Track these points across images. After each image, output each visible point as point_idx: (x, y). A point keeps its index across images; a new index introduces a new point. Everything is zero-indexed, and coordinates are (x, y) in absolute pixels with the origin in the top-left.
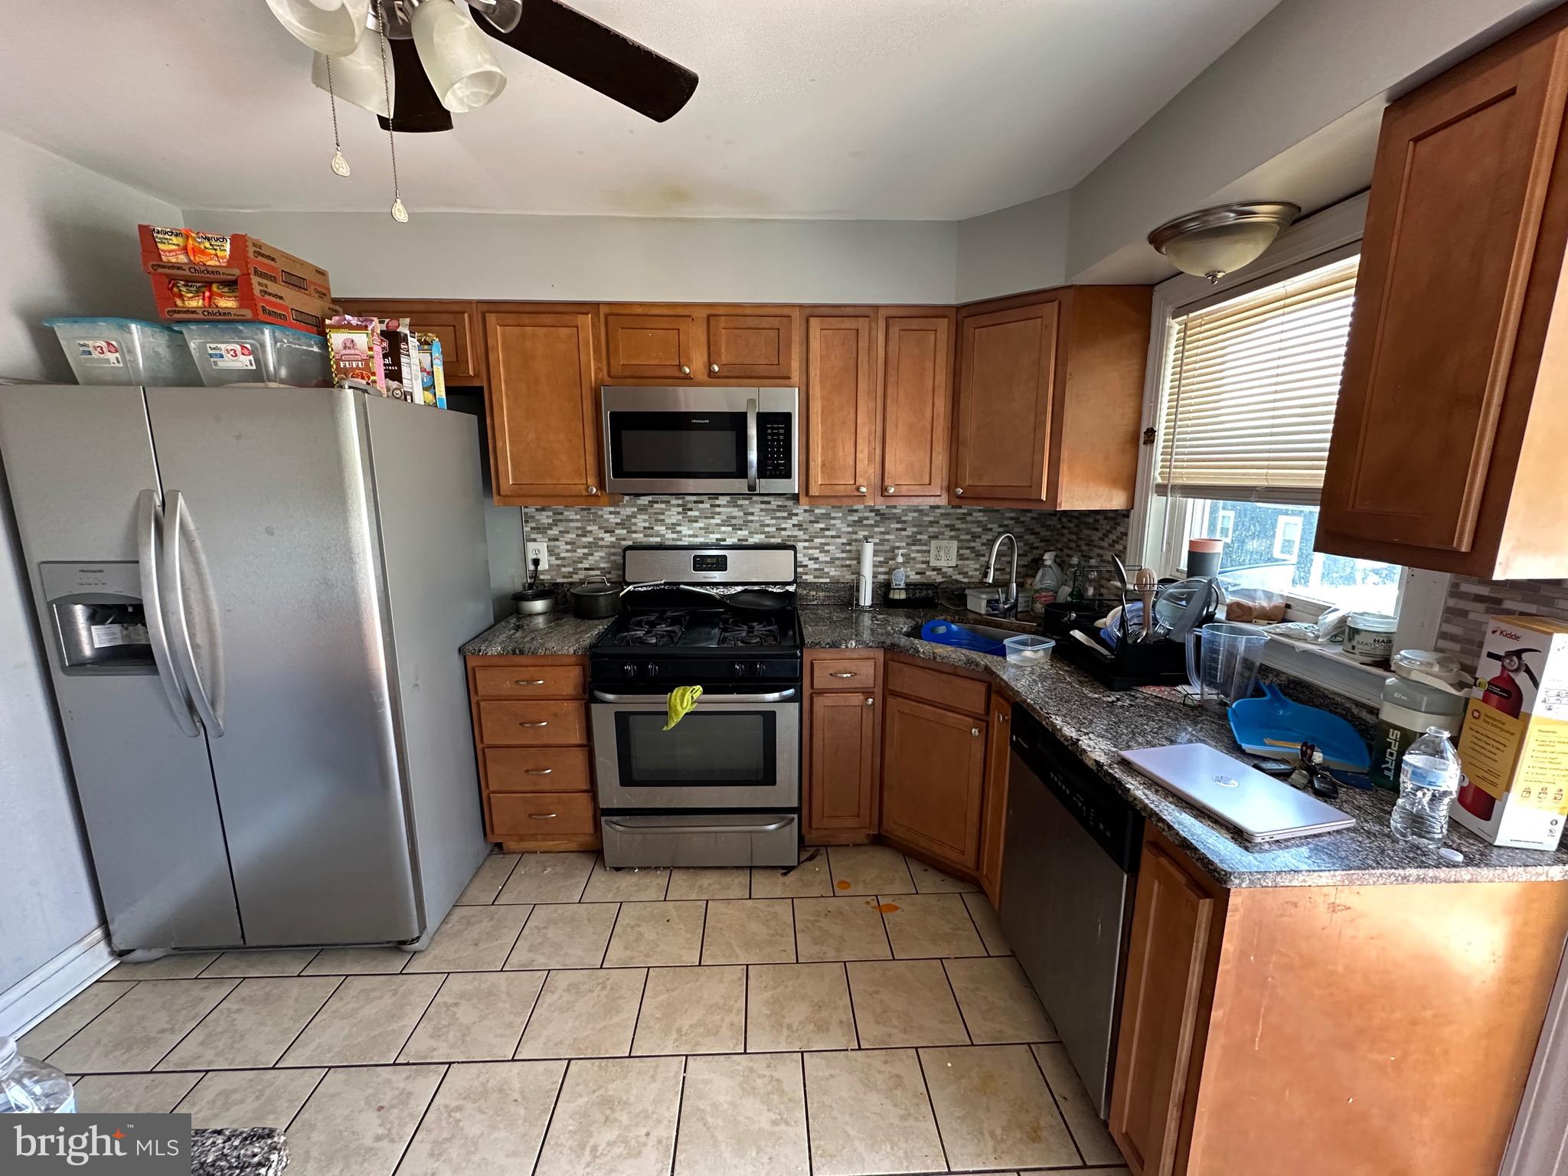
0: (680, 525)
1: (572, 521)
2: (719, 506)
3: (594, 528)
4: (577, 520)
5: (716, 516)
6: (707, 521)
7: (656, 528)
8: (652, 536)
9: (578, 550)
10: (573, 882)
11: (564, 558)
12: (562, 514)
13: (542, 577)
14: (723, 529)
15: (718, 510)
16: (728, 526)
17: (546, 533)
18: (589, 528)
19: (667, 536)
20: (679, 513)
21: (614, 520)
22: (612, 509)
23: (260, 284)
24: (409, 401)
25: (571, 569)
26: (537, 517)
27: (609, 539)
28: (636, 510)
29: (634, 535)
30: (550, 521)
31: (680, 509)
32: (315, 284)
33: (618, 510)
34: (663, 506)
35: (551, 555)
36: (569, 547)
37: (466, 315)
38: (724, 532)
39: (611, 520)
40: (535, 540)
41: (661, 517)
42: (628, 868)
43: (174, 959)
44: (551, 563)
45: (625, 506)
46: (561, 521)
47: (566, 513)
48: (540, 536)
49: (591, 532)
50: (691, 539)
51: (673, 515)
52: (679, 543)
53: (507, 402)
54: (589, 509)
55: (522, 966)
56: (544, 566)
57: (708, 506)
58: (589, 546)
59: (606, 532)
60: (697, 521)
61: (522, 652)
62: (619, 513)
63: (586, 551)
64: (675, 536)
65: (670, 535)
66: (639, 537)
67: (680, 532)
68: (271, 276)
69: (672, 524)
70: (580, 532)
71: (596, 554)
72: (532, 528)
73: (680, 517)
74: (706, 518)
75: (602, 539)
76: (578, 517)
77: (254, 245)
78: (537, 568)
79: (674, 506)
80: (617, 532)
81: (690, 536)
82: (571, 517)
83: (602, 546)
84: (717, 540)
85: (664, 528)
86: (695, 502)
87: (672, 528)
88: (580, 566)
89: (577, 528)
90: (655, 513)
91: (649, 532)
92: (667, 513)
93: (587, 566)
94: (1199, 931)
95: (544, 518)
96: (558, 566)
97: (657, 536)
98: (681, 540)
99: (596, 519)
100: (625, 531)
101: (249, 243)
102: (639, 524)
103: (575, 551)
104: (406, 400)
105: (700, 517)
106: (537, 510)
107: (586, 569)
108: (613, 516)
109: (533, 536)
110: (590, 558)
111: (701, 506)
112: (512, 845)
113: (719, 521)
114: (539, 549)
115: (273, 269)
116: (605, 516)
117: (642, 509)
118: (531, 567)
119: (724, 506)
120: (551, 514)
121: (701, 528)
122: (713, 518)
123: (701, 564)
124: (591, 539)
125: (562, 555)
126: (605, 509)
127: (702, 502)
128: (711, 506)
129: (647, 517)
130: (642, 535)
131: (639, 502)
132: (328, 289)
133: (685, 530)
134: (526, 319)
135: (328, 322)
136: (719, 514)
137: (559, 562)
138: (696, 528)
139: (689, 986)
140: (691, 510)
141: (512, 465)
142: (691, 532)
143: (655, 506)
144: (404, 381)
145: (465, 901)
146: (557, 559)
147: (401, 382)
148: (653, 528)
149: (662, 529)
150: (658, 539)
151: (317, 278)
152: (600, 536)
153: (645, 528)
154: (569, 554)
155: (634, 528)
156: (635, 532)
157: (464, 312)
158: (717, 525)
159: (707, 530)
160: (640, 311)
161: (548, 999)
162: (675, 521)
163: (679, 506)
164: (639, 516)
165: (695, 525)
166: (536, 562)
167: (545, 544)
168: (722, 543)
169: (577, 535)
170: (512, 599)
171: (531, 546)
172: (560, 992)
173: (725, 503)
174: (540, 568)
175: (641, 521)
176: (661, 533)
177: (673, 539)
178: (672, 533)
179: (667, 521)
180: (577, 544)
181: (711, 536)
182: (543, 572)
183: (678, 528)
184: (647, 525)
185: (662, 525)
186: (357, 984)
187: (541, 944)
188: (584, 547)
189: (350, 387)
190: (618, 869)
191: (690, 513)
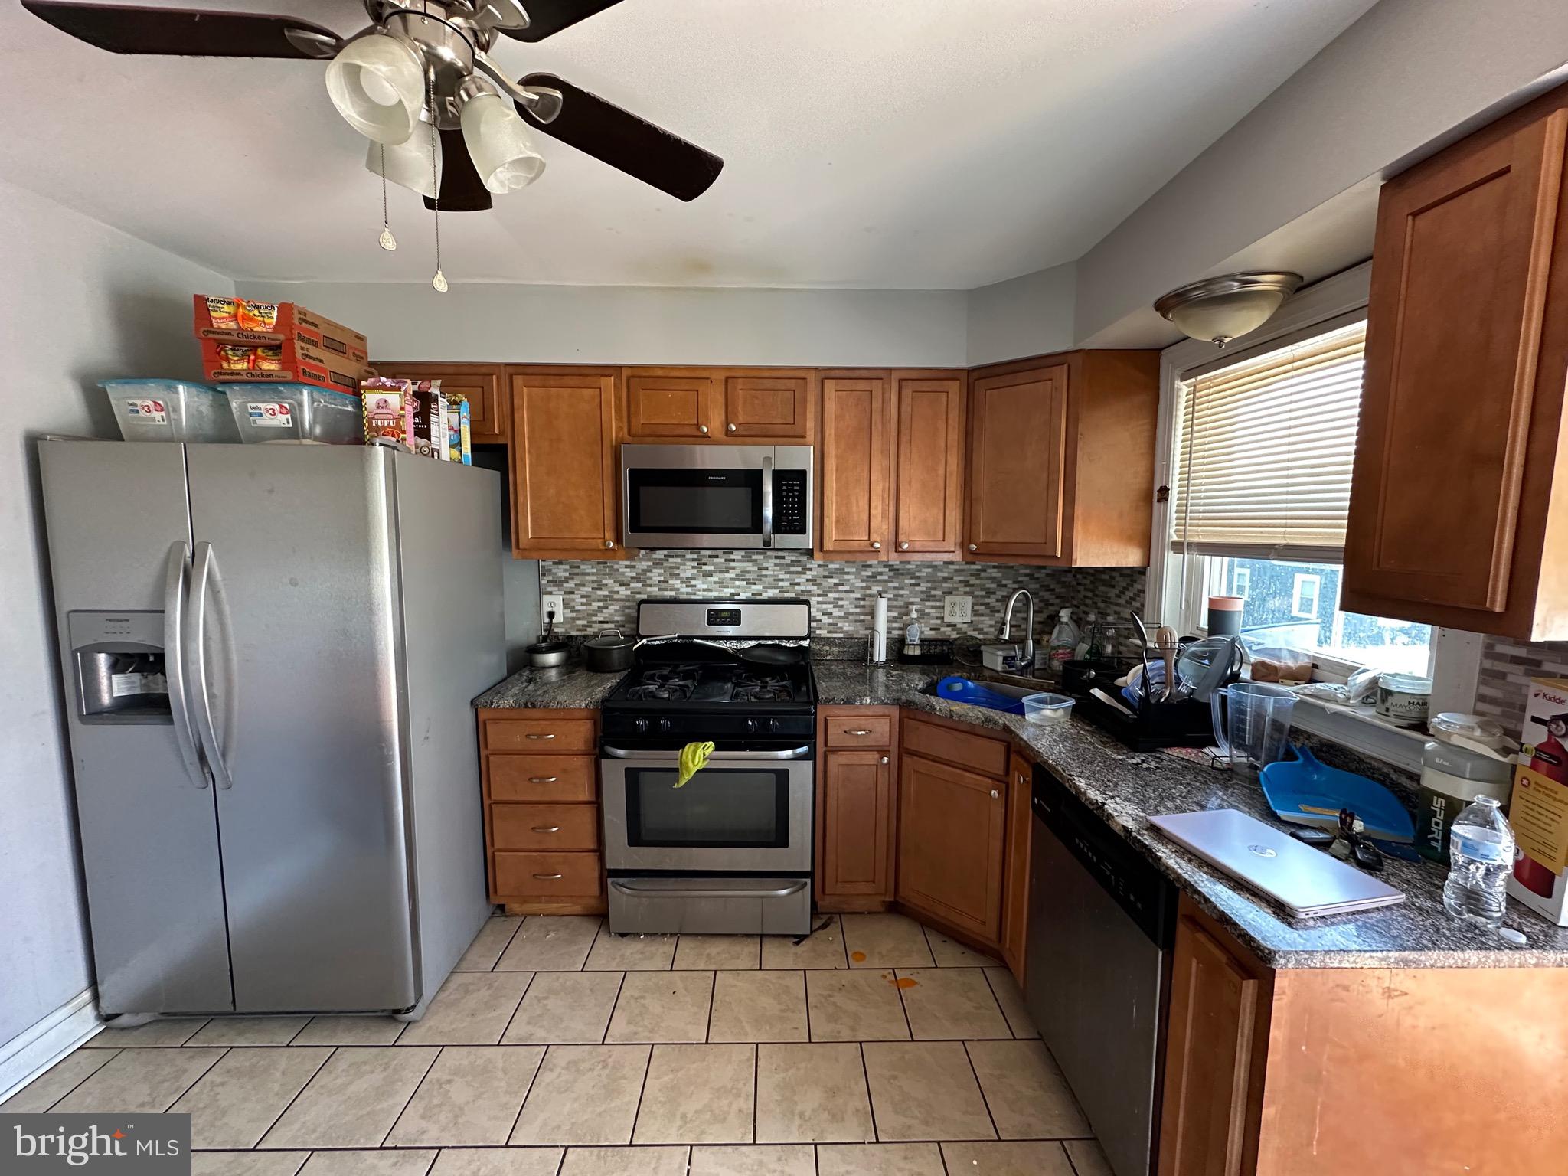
0: (694, 579)
1: (588, 574)
2: (734, 560)
3: (609, 581)
4: (593, 574)
5: (731, 571)
6: (721, 575)
7: (670, 582)
8: (667, 590)
9: (593, 604)
10: (575, 948)
11: (579, 611)
12: (578, 567)
13: (556, 630)
14: (737, 583)
15: (732, 564)
16: (743, 580)
17: (562, 586)
18: (604, 582)
19: (682, 590)
20: (693, 567)
21: (629, 573)
22: (628, 563)
23: (302, 348)
24: (436, 457)
25: (585, 622)
26: (554, 571)
27: (624, 592)
28: (651, 563)
29: (649, 589)
30: (567, 574)
31: (695, 564)
32: (352, 348)
33: (633, 564)
34: (679, 560)
35: (565, 608)
36: (584, 600)
37: (494, 377)
38: (738, 587)
39: (626, 574)
40: (550, 593)
41: (676, 571)
42: (634, 934)
43: (161, 1025)
44: (566, 616)
45: (640, 560)
46: (577, 574)
47: (582, 567)
48: (557, 589)
49: (606, 585)
50: (705, 593)
51: (688, 570)
52: (693, 597)
53: (530, 460)
54: (606, 563)
55: (520, 1039)
56: (558, 619)
57: (723, 560)
58: (604, 599)
59: (621, 585)
60: (711, 576)
61: (534, 706)
62: (634, 567)
63: (601, 604)
64: (689, 590)
65: (684, 589)
66: (654, 591)
67: (695, 586)
68: (313, 341)
69: (687, 578)
70: (595, 585)
71: (611, 607)
72: (548, 581)
73: (695, 571)
74: (721, 572)
75: (618, 592)
76: (594, 570)
77: (300, 313)
78: (551, 621)
79: (689, 560)
80: (632, 585)
81: (704, 590)
82: (588, 571)
83: (617, 600)
84: (731, 594)
85: (679, 582)
86: (710, 557)
87: (687, 582)
88: (594, 619)
89: (593, 581)
90: (671, 567)
91: (664, 585)
92: (682, 567)
93: (602, 619)
94: (1244, 1014)
95: (561, 572)
96: (573, 619)
97: (671, 590)
98: (695, 594)
99: (612, 573)
100: (640, 585)
101: (295, 312)
102: (654, 578)
103: (590, 604)
104: (433, 456)
105: (715, 572)
106: (554, 563)
107: (600, 622)
108: (628, 570)
109: (549, 589)
110: (605, 611)
111: (715, 560)
112: (514, 907)
113: (733, 576)
114: (554, 602)
115: (317, 334)
116: (621, 570)
117: (658, 563)
118: (546, 620)
119: (739, 561)
120: (568, 567)
121: (715, 583)
122: (727, 572)
123: (715, 618)
124: (606, 593)
125: (577, 608)
126: (621, 562)
127: (717, 557)
128: (726, 560)
129: (662, 571)
130: (656, 589)
131: (654, 556)
132: (366, 354)
133: (699, 584)
134: (552, 381)
135: (363, 383)
136: (733, 568)
137: (574, 615)
138: (710, 582)
139: (695, 1066)
140: (706, 564)
141: (532, 519)
142: (705, 587)
143: (671, 560)
144: (432, 439)
145: (464, 966)
146: (572, 612)
147: (430, 440)
148: (667, 582)
149: (676, 583)
150: (673, 593)
151: (356, 343)
152: (616, 589)
153: (660, 582)
154: (584, 607)
155: (649, 582)
156: (650, 586)
157: (492, 375)
158: (731, 579)
159: (721, 584)
160: (660, 373)
161: (546, 1077)
162: (690, 576)
163: (694, 560)
164: (654, 570)
165: (710, 579)
166: (551, 615)
167: (561, 598)
168: (736, 597)
169: (593, 589)
170: (527, 651)
171: (546, 598)
172: (558, 1071)
173: (740, 557)
174: (554, 621)
175: (656, 575)
176: (676, 586)
177: (688, 593)
178: (687, 586)
179: (682, 575)
180: (593, 596)
181: (726, 590)
182: (558, 625)
183: (693, 582)
184: (662, 578)
185: (676, 579)
186: (348, 1057)
187: (539, 1016)
188: (599, 600)
189: (381, 445)
190: (623, 935)
191: (704, 568)
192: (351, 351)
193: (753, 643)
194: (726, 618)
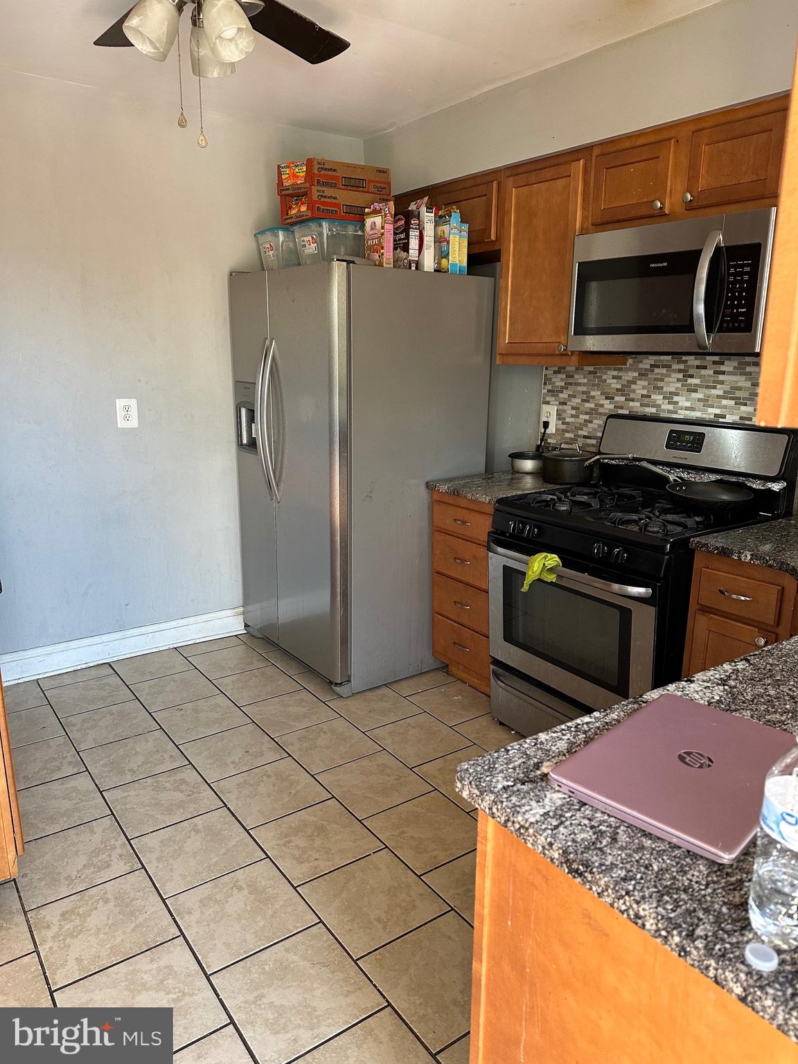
0: (677, 394)
1: (579, 384)
2: (723, 373)
3: (595, 393)
4: (584, 384)
5: (719, 386)
6: (707, 391)
7: (653, 397)
8: (648, 406)
9: (581, 416)
10: (463, 713)
11: (568, 424)
12: (572, 377)
13: (549, 441)
14: (724, 402)
15: (721, 377)
16: (731, 399)
17: (558, 396)
18: (593, 393)
19: (663, 407)
20: (678, 380)
21: (616, 385)
22: (615, 373)
23: (318, 191)
24: (413, 268)
25: (572, 435)
26: (553, 380)
27: (608, 406)
28: (636, 374)
29: (631, 404)
30: (563, 384)
31: (680, 376)
32: (373, 182)
33: (620, 374)
34: (664, 371)
35: (558, 419)
36: (574, 412)
37: (495, 184)
38: (725, 407)
39: (613, 386)
40: (548, 403)
41: (660, 384)
42: (509, 727)
43: (264, 641)
44: (558, 427)
45: (628, 370)
46: (571, 384)
47: (576, 376)
48: (553, 399)
49: (593, 397)
50: (687, 412)
51: (672, 383)
52: (674, 416)
53: (514, 262)
54: (596, 373)
55: (376, 738)
56: (552, 429)
57: (711, 372)
58: (590, 412)
59: (607, 398)
60: (696, 391)
61: (458, 495)
62: (620, 378)
63: (587, 417)
64: (671, 407)
65: (666, 406)
66: (635, 405)
67: (677, 403)
68: (332, 183)
69: (671, 393)
70: (584, 397)
71: (595, 421)
72: (549, 391)
73: (679, 385)
74: (707, 387)
75: (602, 406)
76: (586, 381)
77: (319, 163)
78: (545, 431)
79: (675, 371)
80: (617, 399)
81: (687, 409)
82: (580, 381)
83: (601, 414)
84: (716, 415)
85: (661, 397)
86: (698, 367)
87: (669, 397)
88: (580, 432)
89: (584, 393)
90: (656, 379)
91: (646, 400)
92: (666, 379)
93: (586, 434)
95: (559, 381)
96: (564, 431)
97: (653, 406)
98: (676, 412)
99: (601, 384)
100: (623, 399)
101: (315, 163)
102: (638, 391)
103: (578, 417)
105: (701, 386)
106: (555, 372)
107: (585, 437)
108: (615, 381)
109: (548, 399)
110: (589, 425)
111: (703, 372)
112: (453, 669)
113: (721, 393)
114: (550, 412)
115: (336, 178)
116: (608, 381)
117: (643, 374)
118: (543, 430)
119: (730, 373)
120: (564, 376)
121: (699, 400)
122: (715, 388)
123: (675, 441)
124: (592, 406)
125: (568, 420)
126: (609, 372)
127: (705, 367)
128: (715, 372)
129: (646, 383)
130: (638, 404)
131: (641, 366)
132: (389, 184)
133: (682, 401)
134: (533, 177)
135: (367, 210)
136: (722, 383)
137: (564, 427)
138: (694, 399)
140: (691, 376)
142: (688, 404)
143: (657, 370)
144: (411, 251)
145: (394, 687)
146: (563, 423)
147: (408, 253)
148: (650, 397)
149: (658, 398)
150: (653, 410)
151: (381, 177)
152: (601, 402)
153: (642, 396)
154: (572, 420)
155: (632, 396)
156: (633, 400)
157: (493, 182)
158: (718, 397)
159: (705, 402)
160: (627, 144)
161: (365, 762)
162: (673, 390)
163: (680, 371)
164: (638, 382)
165: (694, 395)
166: (546, 425)
167: (556, 408)
168: (721, 420)
169: (582, 401)
170: (510, 456)
171: (545, 408)
172: (374, 763)
173: (731, 369)
174: (548, 431)
175: (640, 388)
176: (658, 402)
177: (669, 412)
178: (669, 403)
179: (665, 389)
180: (582, 409)
181: (711, 410)
182: (551, 436)
183: (676, 399)
184: (645, 392)
185: (659, 394)
186: (304, 695)
187: (399, 733)
188: (586, 413)
189: (338, 260)
190: (501, 724)
191: (690, 381)
192: (372, 184)
193: (713, 477)
194: (688, 442)
